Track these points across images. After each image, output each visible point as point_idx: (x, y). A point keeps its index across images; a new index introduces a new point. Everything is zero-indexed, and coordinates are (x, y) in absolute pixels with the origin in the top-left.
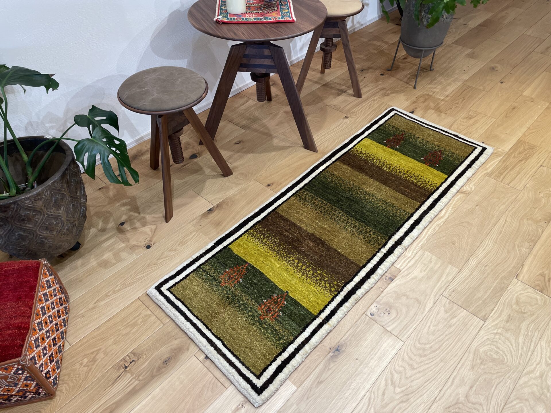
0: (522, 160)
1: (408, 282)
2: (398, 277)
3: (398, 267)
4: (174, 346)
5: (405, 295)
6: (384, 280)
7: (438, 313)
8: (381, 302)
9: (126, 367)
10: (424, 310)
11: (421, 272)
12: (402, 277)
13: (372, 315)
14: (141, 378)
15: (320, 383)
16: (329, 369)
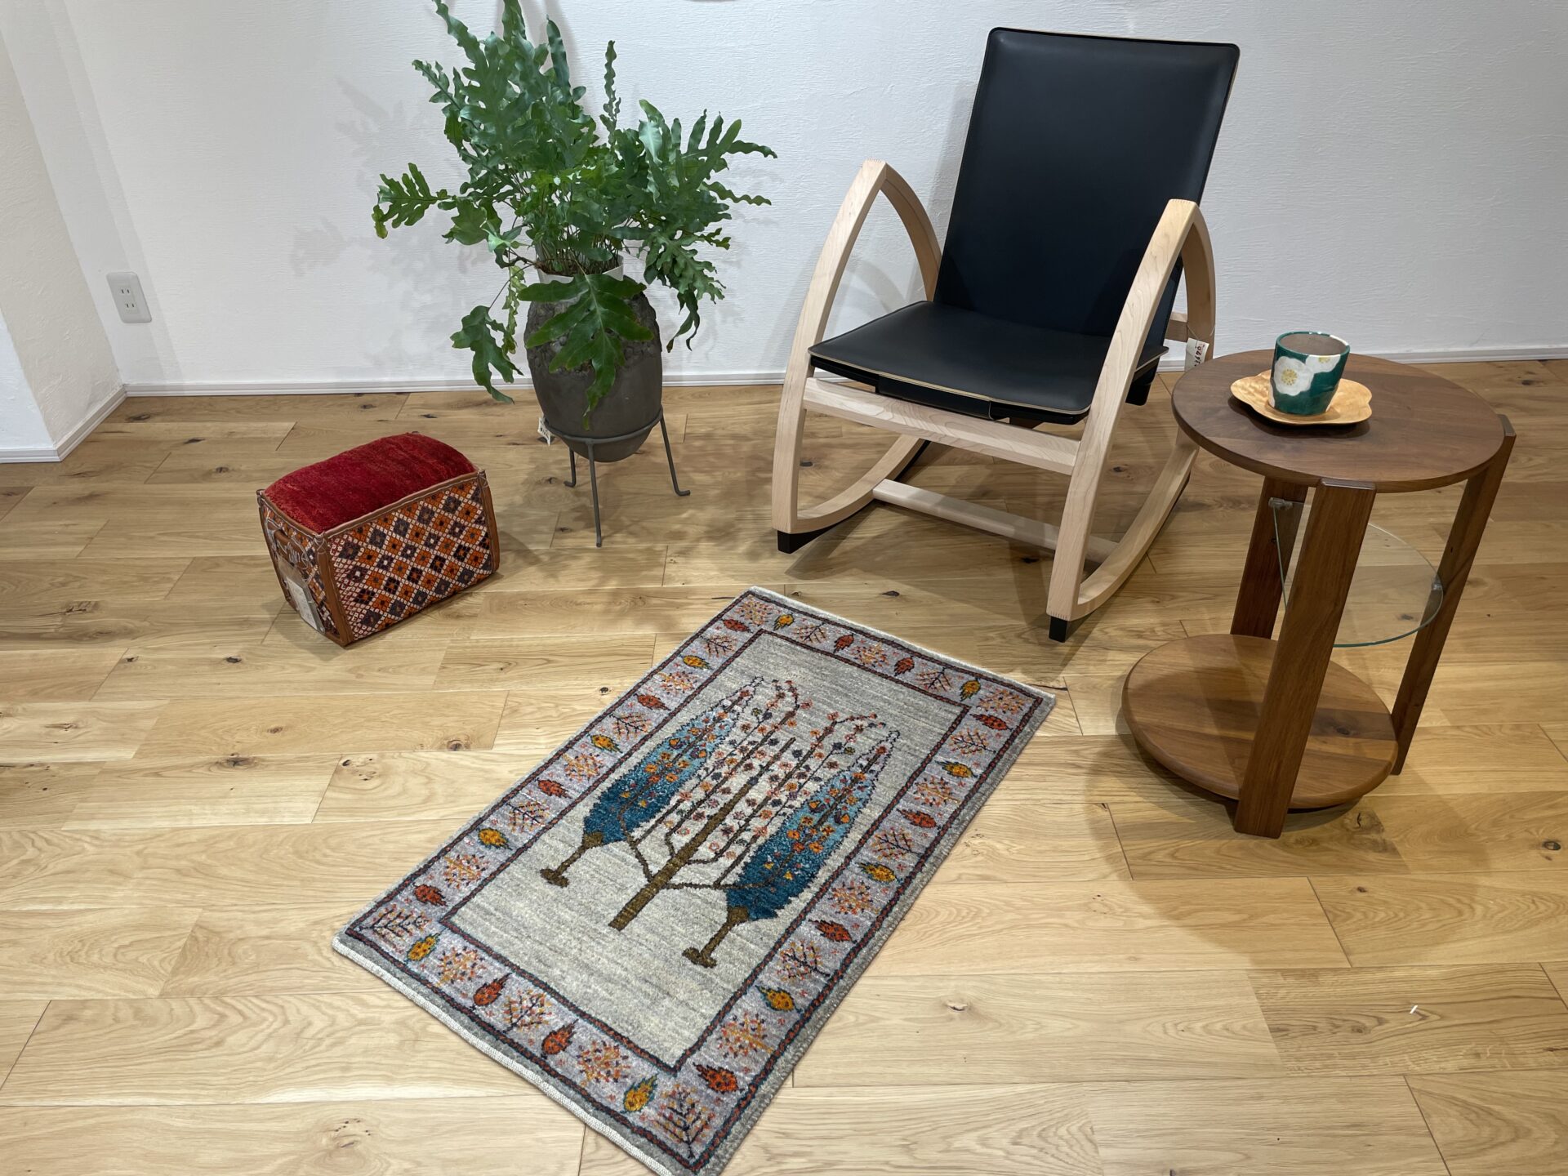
0: (1079, 767)
1: (470, 768)
2: (469, 753)
3: (496, 742)
4: (130, 626)
5: (427, 777)
6: (446, 742)
7: (420, 832)
8: (384, 761)
9: (71, 611)
10: (414, 813)
11: (511, 772)
12: (474, 757)
13: (345, 764)
14: (61, 630)
15: (157, 774)
16: (190, 771)
